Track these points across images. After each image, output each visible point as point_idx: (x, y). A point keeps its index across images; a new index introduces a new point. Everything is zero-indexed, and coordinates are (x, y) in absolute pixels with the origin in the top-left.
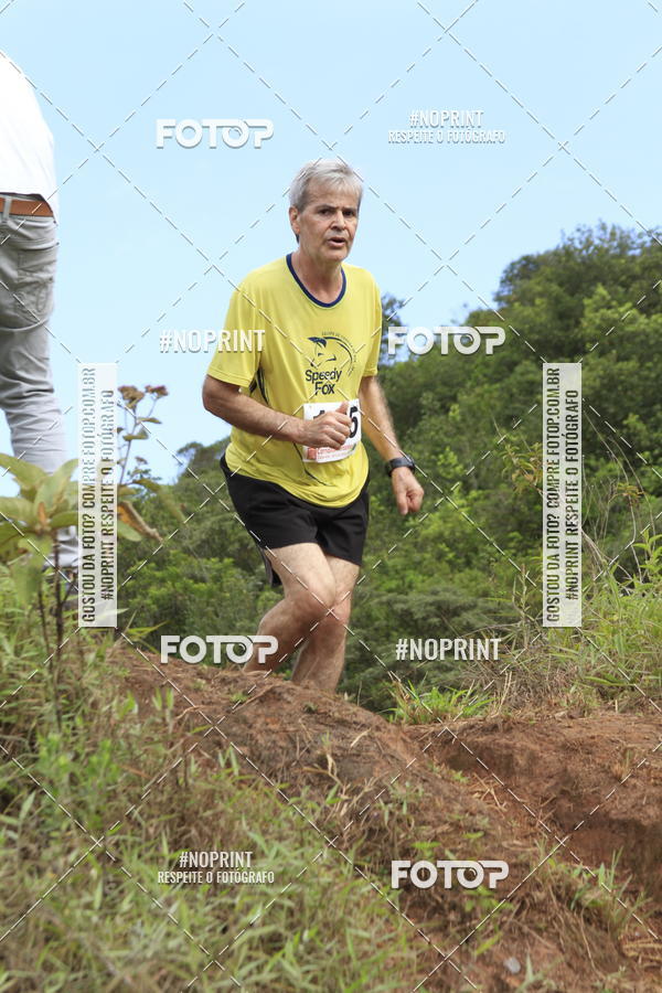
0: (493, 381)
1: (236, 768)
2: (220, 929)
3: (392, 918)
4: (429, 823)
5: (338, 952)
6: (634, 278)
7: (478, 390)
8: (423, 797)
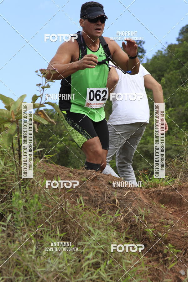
0: (176, 69)
1: (83, 204)
2: (78, 261)
3: (139, 256)
4: (152, 223)
5: (120, 268)
7: (171, 73)
8: (150, 213)
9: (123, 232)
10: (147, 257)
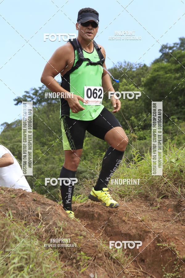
2: (5, 264)
3: (56, 261)
4: (68, 234)
5: (40, 271)
6: (134, 77)
8: (67, 226)
9: (44, 241)
10: (63, 262)
